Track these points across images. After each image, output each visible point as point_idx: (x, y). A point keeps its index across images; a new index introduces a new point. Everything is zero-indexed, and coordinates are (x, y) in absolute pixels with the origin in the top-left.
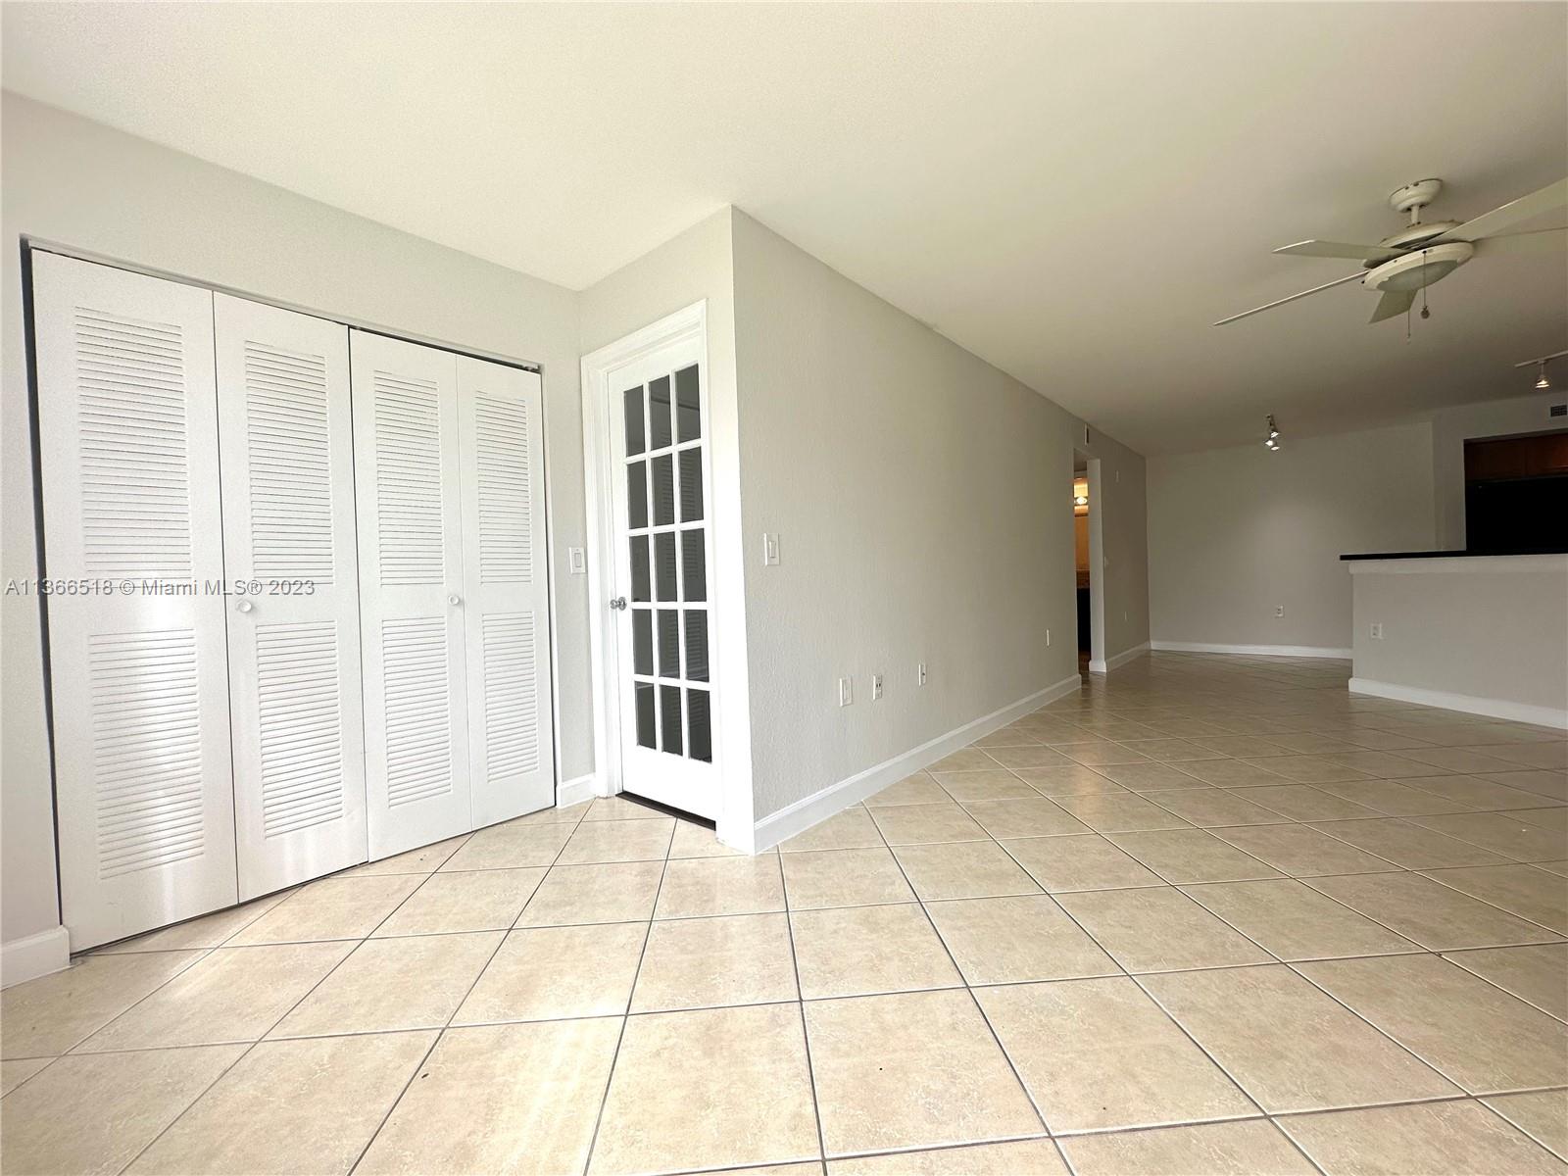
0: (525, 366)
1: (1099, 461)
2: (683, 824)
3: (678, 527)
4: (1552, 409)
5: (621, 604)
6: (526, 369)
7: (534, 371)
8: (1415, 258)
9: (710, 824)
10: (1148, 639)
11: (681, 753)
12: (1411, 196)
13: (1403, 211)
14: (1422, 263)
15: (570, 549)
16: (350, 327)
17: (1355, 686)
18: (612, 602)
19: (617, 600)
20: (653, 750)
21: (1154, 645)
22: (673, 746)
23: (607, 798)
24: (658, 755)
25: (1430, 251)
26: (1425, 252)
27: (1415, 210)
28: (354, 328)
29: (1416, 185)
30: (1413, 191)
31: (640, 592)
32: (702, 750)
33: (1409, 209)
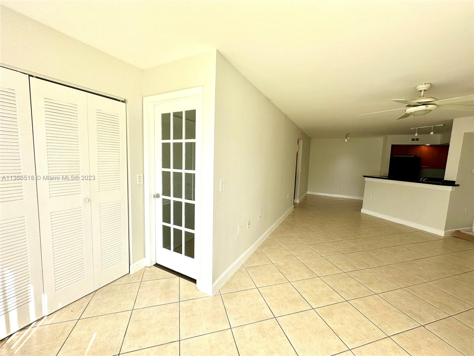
0: (119, 99)
1: (302, 141)
2: (182, 280)
3: (184, 171)
4: (412, 139)
5: (157, 196)
6: (119, 101)
7: (123, 101)
8: (423, 107)
9: (194, 281)
10: (307, 191)
11: (181, 253)
12: (422, 87)
13: (419, 91)
14: (425, 109)
15: (137, 175)
16: (30, 76)
17: (363, 211)
18: (154, 196)
19: (156, 194)
20: (169, 250)
21: (308, 193)
22: (178, 249)
23: (150, 267)
24: (171, 253)
25: (428, 106)
26: (426, 106)
27: (423, 92)
28: (32, 76)
29: (425, 84)
30: (424, 86)
31: (166, 192)
32: (190, 253)
33: (421, 91)
